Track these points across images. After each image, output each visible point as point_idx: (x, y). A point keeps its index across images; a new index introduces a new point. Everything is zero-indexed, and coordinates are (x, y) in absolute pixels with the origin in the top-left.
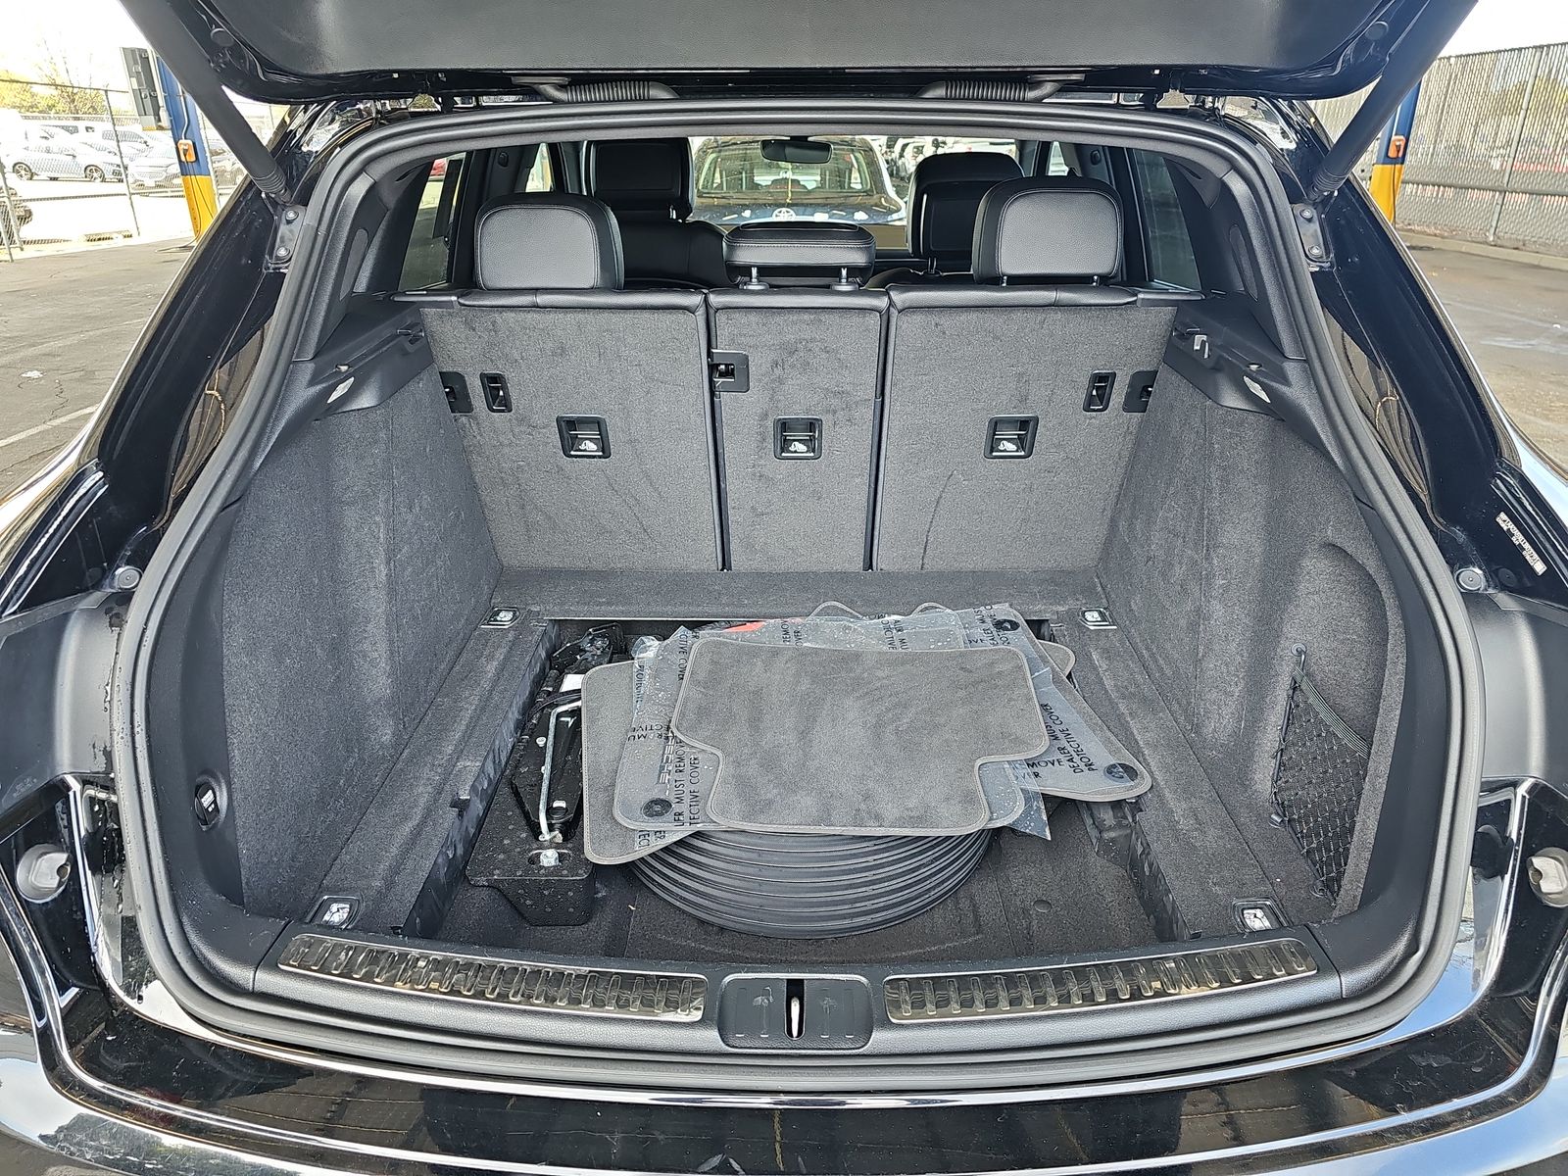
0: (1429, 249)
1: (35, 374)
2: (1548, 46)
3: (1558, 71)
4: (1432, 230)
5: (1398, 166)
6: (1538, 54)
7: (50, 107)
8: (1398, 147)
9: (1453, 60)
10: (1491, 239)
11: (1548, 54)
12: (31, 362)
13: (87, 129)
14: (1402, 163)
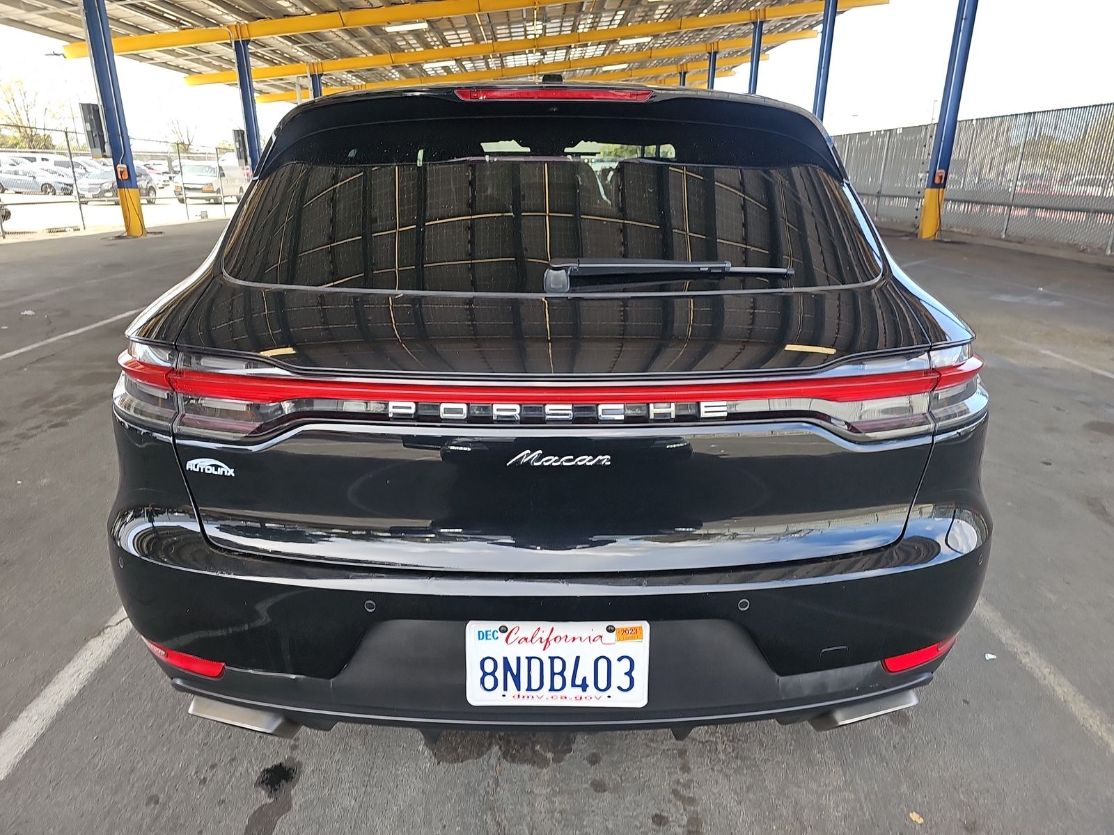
0: (964, 243)
1: (29, 312)
2: (1035, 113)
3: (1041, 129)
4: (966, 231)
5: (941, 190)
6: (1028, 118)
7: (16, 145)
8: (941, 177)
9: (974, 122)
10: (1004, 236)
11: (1034, 118)
12: (27, 306)
13: (43, 159)
14: (944, 187)
